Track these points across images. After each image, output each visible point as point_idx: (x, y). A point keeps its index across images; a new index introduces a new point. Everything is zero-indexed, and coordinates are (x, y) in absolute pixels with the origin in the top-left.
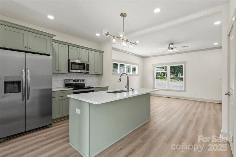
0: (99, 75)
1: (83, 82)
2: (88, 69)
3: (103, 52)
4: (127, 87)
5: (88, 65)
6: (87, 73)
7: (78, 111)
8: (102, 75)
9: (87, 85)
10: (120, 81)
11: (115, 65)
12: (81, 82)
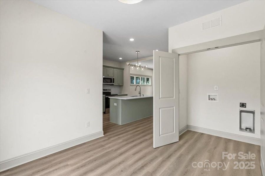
0: (121, 86)
1: (110, 91)
2: (113, 82)
3: (123, 69)
4: (140, 93)
5: (113, 79)
6: (113, 85)
7: (115, 104)
8: (123, 86)
9: (112, 93)
10: (136, 90)
11: (132, 78)
12: (108, 91)
